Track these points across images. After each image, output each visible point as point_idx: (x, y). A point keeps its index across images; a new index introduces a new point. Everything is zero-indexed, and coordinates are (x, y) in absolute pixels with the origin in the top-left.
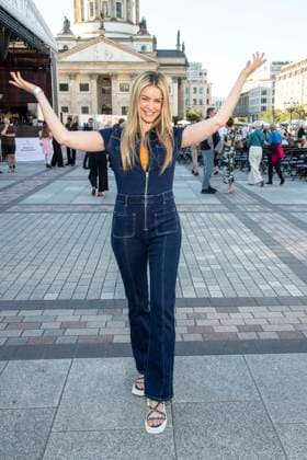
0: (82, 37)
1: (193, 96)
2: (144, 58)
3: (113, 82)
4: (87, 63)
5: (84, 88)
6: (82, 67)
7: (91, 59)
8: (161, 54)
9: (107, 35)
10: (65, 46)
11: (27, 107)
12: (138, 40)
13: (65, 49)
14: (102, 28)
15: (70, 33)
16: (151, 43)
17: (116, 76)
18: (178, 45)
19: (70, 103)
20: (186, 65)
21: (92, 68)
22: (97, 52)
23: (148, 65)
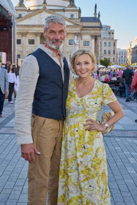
0: (31, 9)
1: (104, 48)
2: (72, 22)
4: (34, 26)
5: (32, 42)
7: (37, 23)
8: (84, 20)
9: (48, 8)
10: (20, 15)
12: (68, 10)
13: (20, 17)
14: (45, 3)
15: (24, 6)
16: (77, 13)
18: (95, 13)
19: (22, 52)
20: (101, 27)
21: (37, 29)
22: (41, 19)
23: (75, 27)
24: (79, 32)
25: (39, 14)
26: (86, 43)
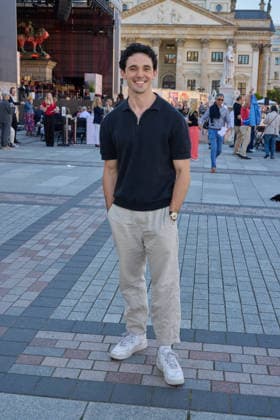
2: (220, 20)
3: (179, 49)
4: (149, 26)
6: (142, 31)
7: (155, 21)
8: (240, 15)
11: (83, 79)
13: (125, 8)
16: (229, 2)
17: (184, 41)
18: (262, 3)
20: (272, 29)
21: (155, 32)
22: (162, 12)
23: (224, 29)
24: (231, 37)
25: (159, 5)
26: (243, 60)
